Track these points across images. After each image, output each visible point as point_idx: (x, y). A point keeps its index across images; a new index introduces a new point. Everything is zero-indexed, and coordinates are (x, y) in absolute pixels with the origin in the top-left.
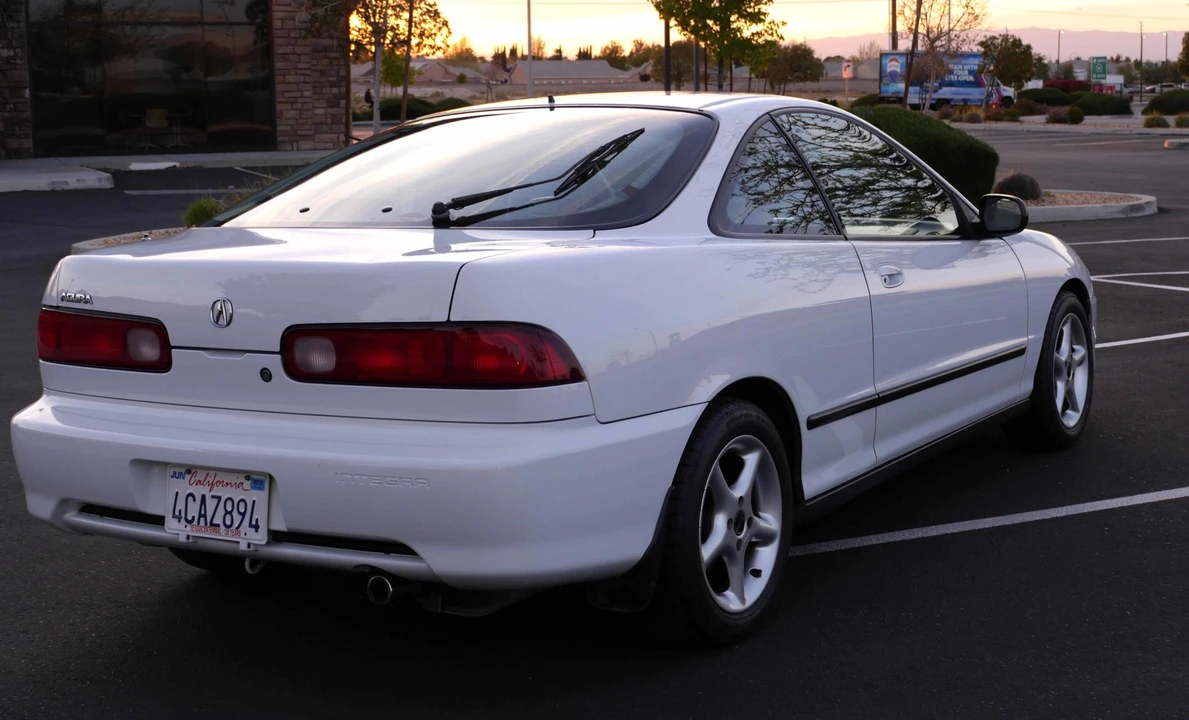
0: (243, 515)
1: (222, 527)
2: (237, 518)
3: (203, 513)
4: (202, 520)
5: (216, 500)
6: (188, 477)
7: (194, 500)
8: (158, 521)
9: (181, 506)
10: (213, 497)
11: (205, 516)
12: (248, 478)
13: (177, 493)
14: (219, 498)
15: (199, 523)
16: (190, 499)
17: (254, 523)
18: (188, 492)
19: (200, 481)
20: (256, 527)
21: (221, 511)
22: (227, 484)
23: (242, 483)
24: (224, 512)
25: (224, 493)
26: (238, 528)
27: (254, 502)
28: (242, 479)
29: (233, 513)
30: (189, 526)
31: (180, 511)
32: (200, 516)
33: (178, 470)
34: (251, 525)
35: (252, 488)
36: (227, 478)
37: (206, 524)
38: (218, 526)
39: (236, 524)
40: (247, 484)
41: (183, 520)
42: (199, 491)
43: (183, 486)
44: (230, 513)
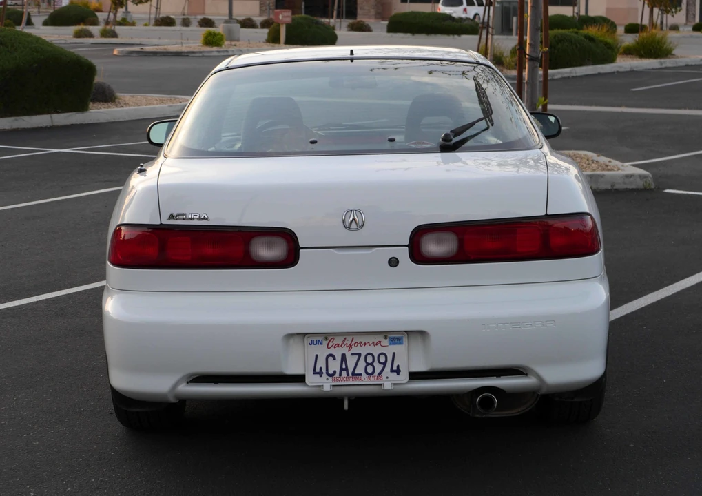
0: (384, 364)
1: (364, 375)
2: (378, 368)
3: (344, 367)
4: (344, 373)
5: (357, 357)
6: (325, 343)
7: (335, 359)
8: (300, 379)
9: (321, 364)
10: (353, 354)
11: (346, 369)
12: (386, 337)
13: (317, 356)
14: (359, 355)
15: (340, 375)
16: (330, 359)
17: (395, 368)
18: (326, 355)
19: (338, 345)
20: (398, 371)
21: (362, 364)
22: (365, 344)
23: (380, 342)
24: (365, 364)
25: (363, 351)
26: (379, 374)
27: (394, 354)
28: (380, 338)
29: (374, 364)
30: (330, 379)
31: (321, 369)
32: (342, 369)
33: (315, 339)
34: (392, 371)
35: (390, 344)
36: (364, 339)
37: (348, 374)
38: (361, 375)
39: (377, 371)
40: (385, 342)
41: (324, 375)
42: (338, 353)
43: (322, 351)
44: (372, 364)
